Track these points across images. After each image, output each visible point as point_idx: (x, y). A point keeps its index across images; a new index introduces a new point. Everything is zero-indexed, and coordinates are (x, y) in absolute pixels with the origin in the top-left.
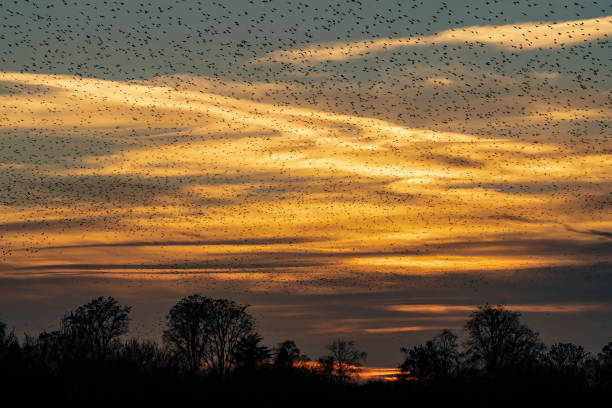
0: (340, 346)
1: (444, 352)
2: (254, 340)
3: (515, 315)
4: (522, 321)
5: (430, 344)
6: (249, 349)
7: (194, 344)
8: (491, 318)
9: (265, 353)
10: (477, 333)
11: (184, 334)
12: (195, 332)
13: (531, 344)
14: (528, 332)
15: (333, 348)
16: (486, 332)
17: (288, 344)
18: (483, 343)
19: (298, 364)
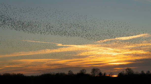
0: (111, 73)
1: (123, 73)
2: (101, 73)
3: (131, 69)
4: (132, 69)
5: (121, 72)
6: (100, 74)
7: (94, 73)
8: (128, 69)
9: (102, 74)
10: (127, 71)
11: (93, 72)
12: (94, 72)
13: (133, 72)
14: (132, 70)
15: (110, 73)
16: (128, 71)
17: (105, 73)
18: (127, 72)
19: (106, 75)
